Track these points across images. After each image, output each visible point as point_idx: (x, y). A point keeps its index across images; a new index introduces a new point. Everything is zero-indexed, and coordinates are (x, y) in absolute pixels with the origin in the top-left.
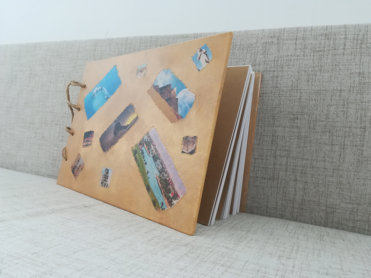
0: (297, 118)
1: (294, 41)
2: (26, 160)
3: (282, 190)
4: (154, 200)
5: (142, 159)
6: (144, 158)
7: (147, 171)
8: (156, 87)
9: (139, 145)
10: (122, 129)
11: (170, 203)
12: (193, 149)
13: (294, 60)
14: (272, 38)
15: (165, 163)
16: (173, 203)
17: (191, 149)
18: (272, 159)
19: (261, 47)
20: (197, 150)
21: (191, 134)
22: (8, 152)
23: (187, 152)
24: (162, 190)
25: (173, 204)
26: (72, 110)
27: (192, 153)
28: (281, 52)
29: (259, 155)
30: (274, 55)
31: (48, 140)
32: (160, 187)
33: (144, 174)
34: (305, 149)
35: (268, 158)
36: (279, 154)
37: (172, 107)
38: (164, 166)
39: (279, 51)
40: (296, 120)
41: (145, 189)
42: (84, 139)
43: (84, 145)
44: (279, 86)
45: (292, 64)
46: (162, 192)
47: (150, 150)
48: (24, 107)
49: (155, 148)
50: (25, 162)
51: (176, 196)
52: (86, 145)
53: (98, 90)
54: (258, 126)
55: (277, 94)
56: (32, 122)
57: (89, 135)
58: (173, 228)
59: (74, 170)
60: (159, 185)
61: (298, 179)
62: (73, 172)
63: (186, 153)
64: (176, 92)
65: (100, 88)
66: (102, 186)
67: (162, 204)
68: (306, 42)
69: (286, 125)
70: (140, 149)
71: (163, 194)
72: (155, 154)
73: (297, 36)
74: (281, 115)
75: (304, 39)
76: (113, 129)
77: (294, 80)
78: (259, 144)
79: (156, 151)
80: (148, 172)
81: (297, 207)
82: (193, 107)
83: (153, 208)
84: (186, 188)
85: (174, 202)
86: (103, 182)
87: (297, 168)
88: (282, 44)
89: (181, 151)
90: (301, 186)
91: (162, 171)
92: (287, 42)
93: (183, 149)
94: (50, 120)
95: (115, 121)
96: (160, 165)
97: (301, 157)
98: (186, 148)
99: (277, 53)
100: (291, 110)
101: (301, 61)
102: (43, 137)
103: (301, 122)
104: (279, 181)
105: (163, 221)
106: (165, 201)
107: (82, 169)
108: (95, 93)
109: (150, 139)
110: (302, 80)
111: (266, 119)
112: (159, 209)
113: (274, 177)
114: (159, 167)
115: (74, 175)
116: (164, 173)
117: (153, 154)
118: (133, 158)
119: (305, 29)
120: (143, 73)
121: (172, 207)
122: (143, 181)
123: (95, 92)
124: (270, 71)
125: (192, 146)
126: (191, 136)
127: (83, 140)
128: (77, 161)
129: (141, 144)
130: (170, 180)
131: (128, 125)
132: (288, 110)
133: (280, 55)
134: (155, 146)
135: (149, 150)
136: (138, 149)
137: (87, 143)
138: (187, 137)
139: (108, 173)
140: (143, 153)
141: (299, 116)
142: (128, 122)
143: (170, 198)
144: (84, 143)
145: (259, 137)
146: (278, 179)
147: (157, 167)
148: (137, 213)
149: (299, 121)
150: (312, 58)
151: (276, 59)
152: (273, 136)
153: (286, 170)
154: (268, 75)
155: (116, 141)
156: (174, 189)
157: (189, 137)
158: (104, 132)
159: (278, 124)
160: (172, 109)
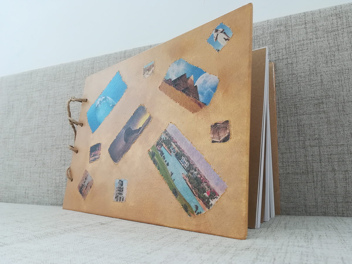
0: (323, 103)
1: (303, 26)
2: (27, 191)
3: (319, 183)
4: (185, 204)
5: (163, 160)
6: (164, 159)
7: (171, 172)
8: (168, 82)
9: (157, 146)
10: (134, 134)
11: (207, 204)
12: (227, 135)
13: (307, 44)
14: (279, 27)
15: (192, 159)
16: (210, 203)
17: (223, 136)
18: (302, 150)
19: (269, 37)
20: (232, 136)
21: (220, 119)
22: (7, 185)
23: (219, 141)
24: (194, 191)
25: (212, 204)
26: (74, 127)
27: (226, 140)
28: (291, 39)
29: (286, 149)
30: (285, 43)
31: (50, 166)
32: (190, 188)
33: (167, 177)
34: (337, 135)
35: (297, 150)
36: (309, 144)
37: (191, 96)
38: (192, 162)
39: (289, 38)
40: (321, 105)
41: (170, 193)
42: (91, 154)
43: (91, 161)
44: (295, 72)
45: (305, 48)
46: (195, 193)
47: (171, 148)
48: (22, 135)
49: (176, 146)
50: (25, 193)
51: (213, 194)
52: (93, 160)
53: (102, 101)
54: (279, 117)
55: (295, 80)
56: (32, 150)
57: (95, 148)
58: (217, 234)
59: (82, 190)
60: (189, 186)
61: (336, 168)
62: (81, 192)
63: (217, 142)
64: (193, 80)
65: (104, 98)
66: (117, 200)
67: (197, 207)
68: (317, 24)
69: (311, 111)
70: (158, 150)
71: (195, 195)
72: (177, 152)
73: (305, 21)
74: (304, 102)
75: (313, 22)
76: (123, 136)
77: (311, 64)
78: (283, 137)
79: (179, 148)
80: (172, 174)
81: (342, 201)
82: (217, 90)
83: (185, 214)
84: (226, 182)
85: (213, 202)
86: (117, 196)
87: (332, 156)
88: (291, 30)
89: (211, 140)
90: (341, 176)
91: (190, 168)
92: (295, 28)
93: (213, 138)
94: (50, 145)
95: (125, 127)
96: (187, 163)
97: (335, 143)
98: (217, 137)
99: (287, 40)
100: (313, 95)
101: (315, 44)
102: (44, 164)
103: (328, 106)
104: (315, 173)
105: (202, 228)
106: (200, 203)
107: (91, 187)
108: (98, 105)
109: (170, 137)
110: (320, 62)
111: (287, 109)
112: (193, 214)
113: (308, 171)
114: (185, 165)
115: (82, 195)
116: (193, 171)
117: (175, 152)
118: (151, 162)
119: (313, 13)
120: (151, 71)
121: (210, 208)
122: (167, 185)
123: (98, 103)
124: (283, 59)
125: (225, 132)
126: (221, 121)
127: (89, 155)
128: (84, 179)
129: (159, 144)
130: (202, 177)
131: (140, 128)
132: (311, 95)
133: (291, 41)
134: (176, 142)
135: (169, 148)
136: (156, 150)
137: (94, 157)
138: (216, 124)
139: (122, 185)
140: (163, 154)
141: (324, 100)
142: (140, 124)
143: (206, 198)
144: (91, 159)
145: (282, 129)
146: (313, 173)
147: (183, 165)
148: (165, 224)
149: (325, 106)
150: (326, 39)
151: (287, 46)
152: (298, 126)
153: (321, 160)
154: (281, 64)
155: (128, 148)
156: (209, 186)
157: (218, 123)
158: (113, 141)
159: (301, 112)
160: (192, 98)
